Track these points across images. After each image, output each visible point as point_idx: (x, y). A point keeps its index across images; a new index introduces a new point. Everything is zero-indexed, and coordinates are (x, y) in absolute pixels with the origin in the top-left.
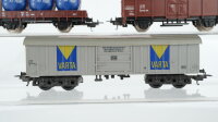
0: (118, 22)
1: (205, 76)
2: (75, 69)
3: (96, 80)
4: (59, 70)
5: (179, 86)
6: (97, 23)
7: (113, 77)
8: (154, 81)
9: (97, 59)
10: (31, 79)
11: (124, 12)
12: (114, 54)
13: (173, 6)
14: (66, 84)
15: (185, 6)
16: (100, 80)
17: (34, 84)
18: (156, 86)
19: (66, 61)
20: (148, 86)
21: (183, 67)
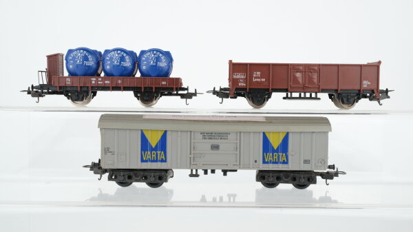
0: (222, 94)
1: (336, 174)
2: (164, 161)
3: (192, 175)
4: (142, 161)
5: (301, 186)
6: (195, 94)
7: (213, 171)
8: (268, 178)
9: (192, 147)
10: (105, 171)
11: (232, 80)
12: (215, 142)
13: (298, 75)
14: (152, 180)
15: (315, 76)
16: (197, 175)
17: (110, 178)
18: (271, 185)
19: (152, 149)
20: (260, 185)
21: (306, 162)
